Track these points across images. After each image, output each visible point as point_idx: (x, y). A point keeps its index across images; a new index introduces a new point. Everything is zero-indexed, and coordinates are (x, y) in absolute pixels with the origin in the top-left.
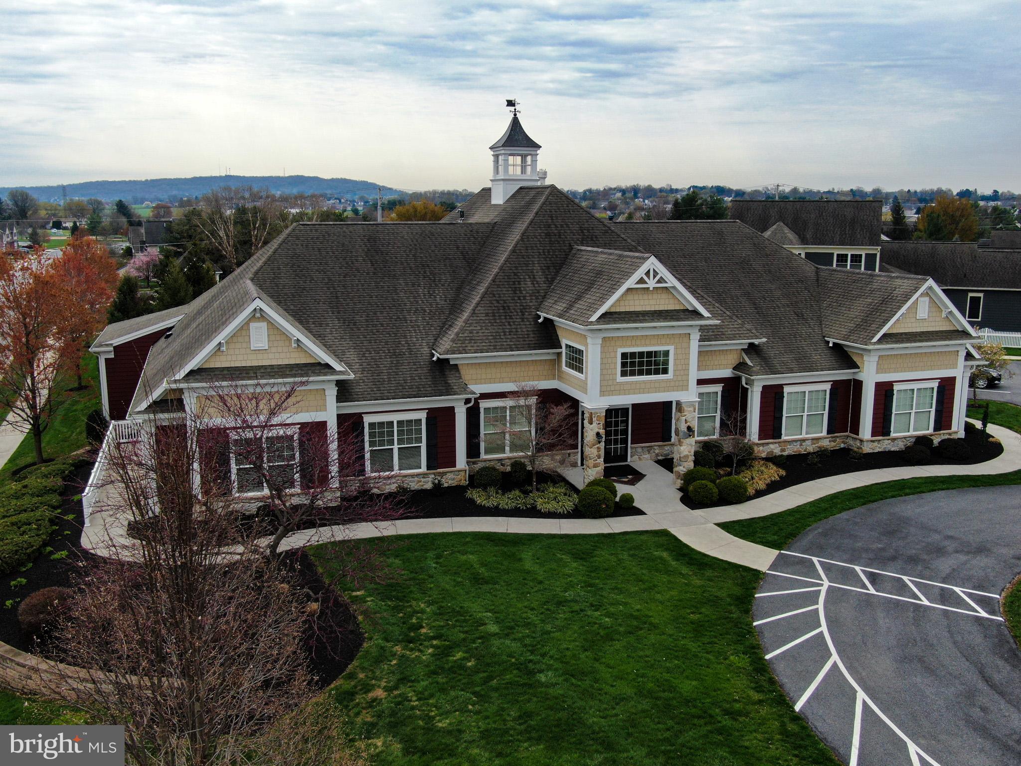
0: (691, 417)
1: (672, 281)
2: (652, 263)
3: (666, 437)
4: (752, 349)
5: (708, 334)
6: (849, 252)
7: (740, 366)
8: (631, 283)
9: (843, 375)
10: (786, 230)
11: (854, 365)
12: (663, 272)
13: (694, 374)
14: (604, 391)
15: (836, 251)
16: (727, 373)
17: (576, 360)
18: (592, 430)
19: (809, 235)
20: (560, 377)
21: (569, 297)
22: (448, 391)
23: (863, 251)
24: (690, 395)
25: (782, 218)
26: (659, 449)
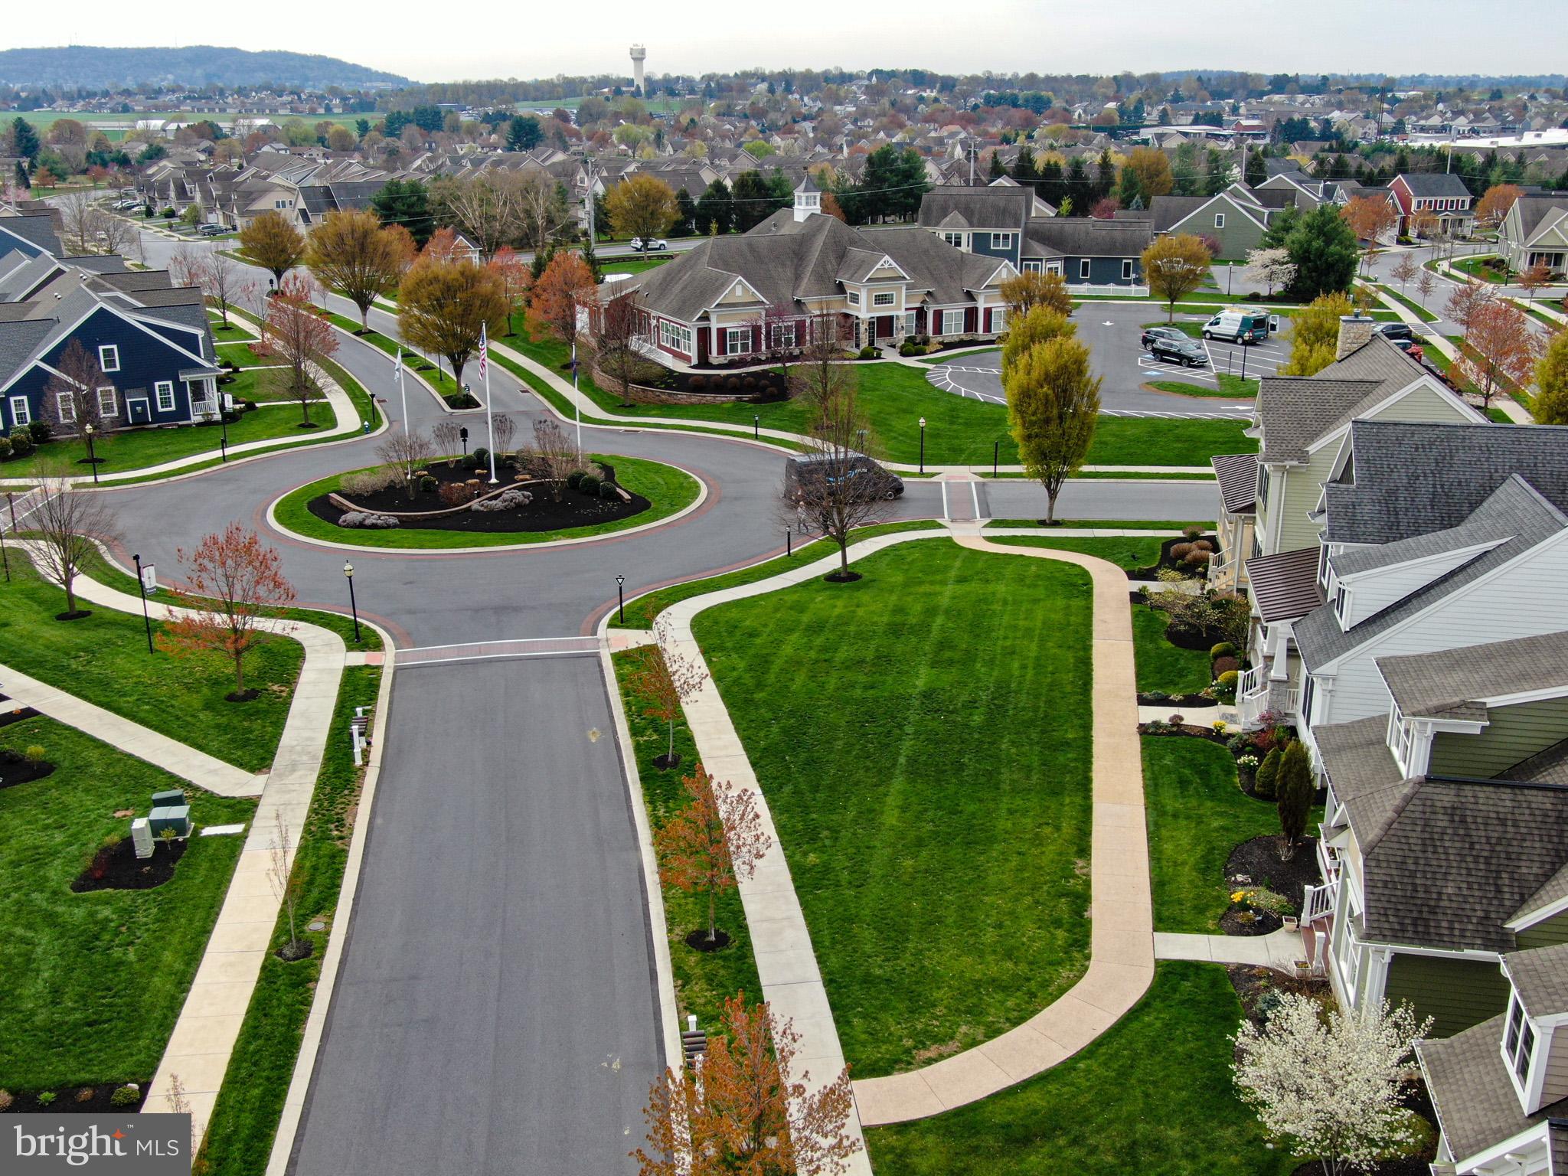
0: (903, 322)
1: (894, 265)
2: (887, 257)
3: (891, 335)
4: (929, 294)
5: (909, 287)
6: (1001, 232)
7: (924, 302)
8: (878, 266)
9: (970, 305)
10: (960, 217)
11: (973, 299)
12: (891, 261)
13: (904, 306)
14: (869, 310)
15: (993, 231)
16: (918, 305)
17: (855, 299)
18: (863, 327)
19: (975, 220)
20: (847, 306)
21: (851, 272)
22: (803, 313)
23: (1010, 232)
24: (902, 313)
25: (956, 208)
26: (888, 340)
